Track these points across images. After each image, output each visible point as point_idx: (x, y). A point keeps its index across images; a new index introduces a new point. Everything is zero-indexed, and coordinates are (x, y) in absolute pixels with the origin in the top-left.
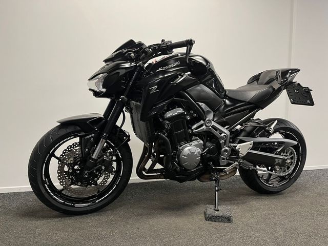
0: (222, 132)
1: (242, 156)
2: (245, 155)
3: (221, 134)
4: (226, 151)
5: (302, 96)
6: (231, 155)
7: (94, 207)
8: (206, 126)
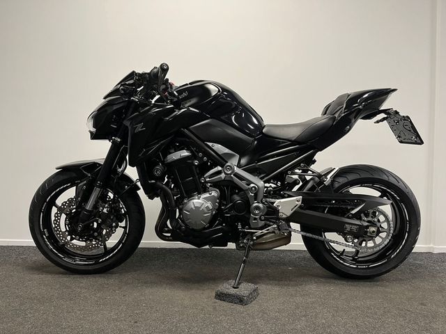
0: (249, 183)
1: (284, 216)
2: (289, 215)
3: (248, 185)
4: (257, 208)
5: (407, 132)
6: (266, 214)
7: (97, 267)
8: (225, 174)
